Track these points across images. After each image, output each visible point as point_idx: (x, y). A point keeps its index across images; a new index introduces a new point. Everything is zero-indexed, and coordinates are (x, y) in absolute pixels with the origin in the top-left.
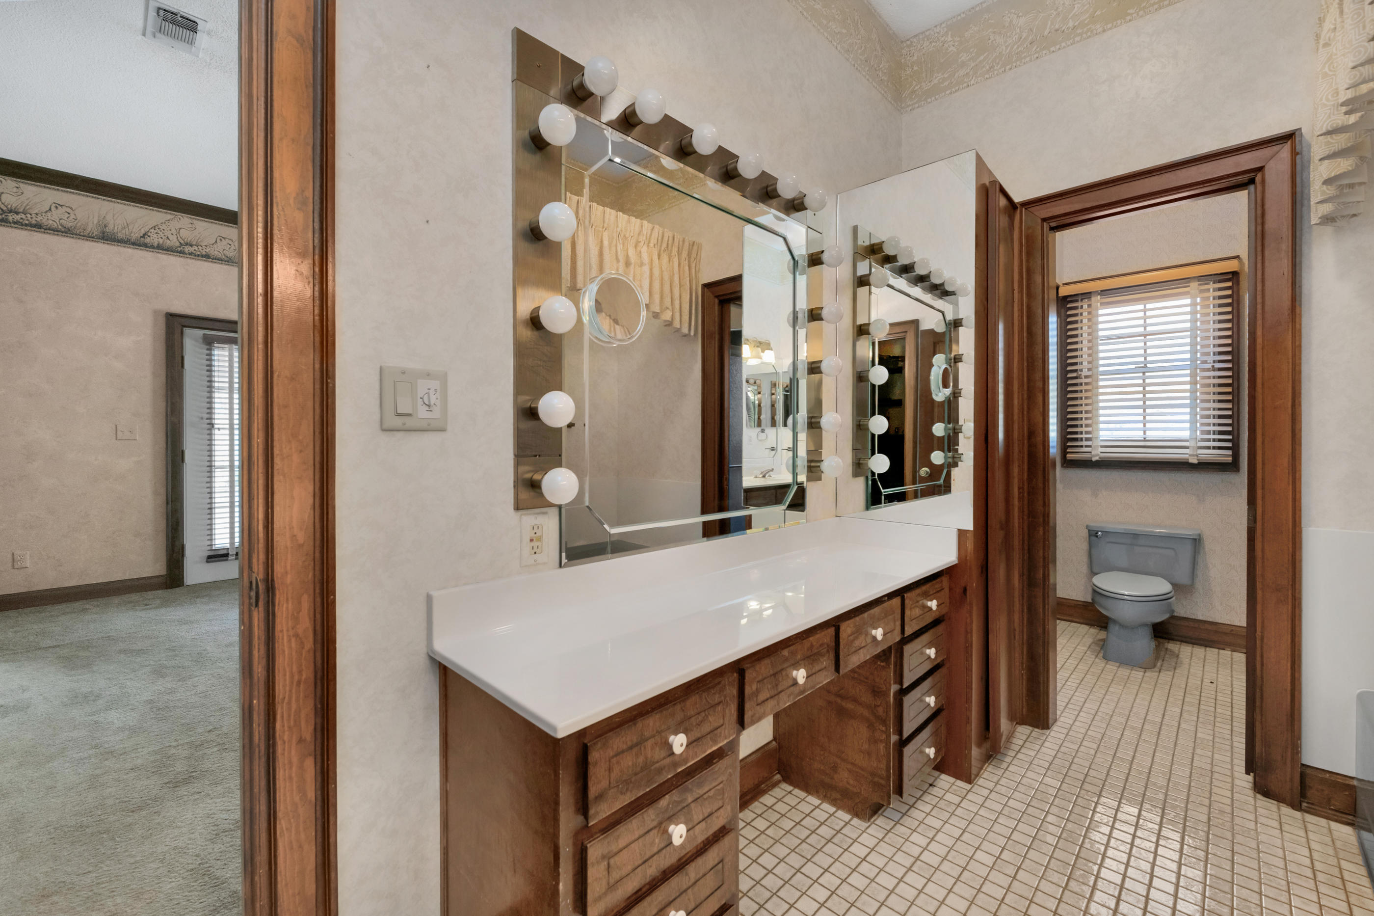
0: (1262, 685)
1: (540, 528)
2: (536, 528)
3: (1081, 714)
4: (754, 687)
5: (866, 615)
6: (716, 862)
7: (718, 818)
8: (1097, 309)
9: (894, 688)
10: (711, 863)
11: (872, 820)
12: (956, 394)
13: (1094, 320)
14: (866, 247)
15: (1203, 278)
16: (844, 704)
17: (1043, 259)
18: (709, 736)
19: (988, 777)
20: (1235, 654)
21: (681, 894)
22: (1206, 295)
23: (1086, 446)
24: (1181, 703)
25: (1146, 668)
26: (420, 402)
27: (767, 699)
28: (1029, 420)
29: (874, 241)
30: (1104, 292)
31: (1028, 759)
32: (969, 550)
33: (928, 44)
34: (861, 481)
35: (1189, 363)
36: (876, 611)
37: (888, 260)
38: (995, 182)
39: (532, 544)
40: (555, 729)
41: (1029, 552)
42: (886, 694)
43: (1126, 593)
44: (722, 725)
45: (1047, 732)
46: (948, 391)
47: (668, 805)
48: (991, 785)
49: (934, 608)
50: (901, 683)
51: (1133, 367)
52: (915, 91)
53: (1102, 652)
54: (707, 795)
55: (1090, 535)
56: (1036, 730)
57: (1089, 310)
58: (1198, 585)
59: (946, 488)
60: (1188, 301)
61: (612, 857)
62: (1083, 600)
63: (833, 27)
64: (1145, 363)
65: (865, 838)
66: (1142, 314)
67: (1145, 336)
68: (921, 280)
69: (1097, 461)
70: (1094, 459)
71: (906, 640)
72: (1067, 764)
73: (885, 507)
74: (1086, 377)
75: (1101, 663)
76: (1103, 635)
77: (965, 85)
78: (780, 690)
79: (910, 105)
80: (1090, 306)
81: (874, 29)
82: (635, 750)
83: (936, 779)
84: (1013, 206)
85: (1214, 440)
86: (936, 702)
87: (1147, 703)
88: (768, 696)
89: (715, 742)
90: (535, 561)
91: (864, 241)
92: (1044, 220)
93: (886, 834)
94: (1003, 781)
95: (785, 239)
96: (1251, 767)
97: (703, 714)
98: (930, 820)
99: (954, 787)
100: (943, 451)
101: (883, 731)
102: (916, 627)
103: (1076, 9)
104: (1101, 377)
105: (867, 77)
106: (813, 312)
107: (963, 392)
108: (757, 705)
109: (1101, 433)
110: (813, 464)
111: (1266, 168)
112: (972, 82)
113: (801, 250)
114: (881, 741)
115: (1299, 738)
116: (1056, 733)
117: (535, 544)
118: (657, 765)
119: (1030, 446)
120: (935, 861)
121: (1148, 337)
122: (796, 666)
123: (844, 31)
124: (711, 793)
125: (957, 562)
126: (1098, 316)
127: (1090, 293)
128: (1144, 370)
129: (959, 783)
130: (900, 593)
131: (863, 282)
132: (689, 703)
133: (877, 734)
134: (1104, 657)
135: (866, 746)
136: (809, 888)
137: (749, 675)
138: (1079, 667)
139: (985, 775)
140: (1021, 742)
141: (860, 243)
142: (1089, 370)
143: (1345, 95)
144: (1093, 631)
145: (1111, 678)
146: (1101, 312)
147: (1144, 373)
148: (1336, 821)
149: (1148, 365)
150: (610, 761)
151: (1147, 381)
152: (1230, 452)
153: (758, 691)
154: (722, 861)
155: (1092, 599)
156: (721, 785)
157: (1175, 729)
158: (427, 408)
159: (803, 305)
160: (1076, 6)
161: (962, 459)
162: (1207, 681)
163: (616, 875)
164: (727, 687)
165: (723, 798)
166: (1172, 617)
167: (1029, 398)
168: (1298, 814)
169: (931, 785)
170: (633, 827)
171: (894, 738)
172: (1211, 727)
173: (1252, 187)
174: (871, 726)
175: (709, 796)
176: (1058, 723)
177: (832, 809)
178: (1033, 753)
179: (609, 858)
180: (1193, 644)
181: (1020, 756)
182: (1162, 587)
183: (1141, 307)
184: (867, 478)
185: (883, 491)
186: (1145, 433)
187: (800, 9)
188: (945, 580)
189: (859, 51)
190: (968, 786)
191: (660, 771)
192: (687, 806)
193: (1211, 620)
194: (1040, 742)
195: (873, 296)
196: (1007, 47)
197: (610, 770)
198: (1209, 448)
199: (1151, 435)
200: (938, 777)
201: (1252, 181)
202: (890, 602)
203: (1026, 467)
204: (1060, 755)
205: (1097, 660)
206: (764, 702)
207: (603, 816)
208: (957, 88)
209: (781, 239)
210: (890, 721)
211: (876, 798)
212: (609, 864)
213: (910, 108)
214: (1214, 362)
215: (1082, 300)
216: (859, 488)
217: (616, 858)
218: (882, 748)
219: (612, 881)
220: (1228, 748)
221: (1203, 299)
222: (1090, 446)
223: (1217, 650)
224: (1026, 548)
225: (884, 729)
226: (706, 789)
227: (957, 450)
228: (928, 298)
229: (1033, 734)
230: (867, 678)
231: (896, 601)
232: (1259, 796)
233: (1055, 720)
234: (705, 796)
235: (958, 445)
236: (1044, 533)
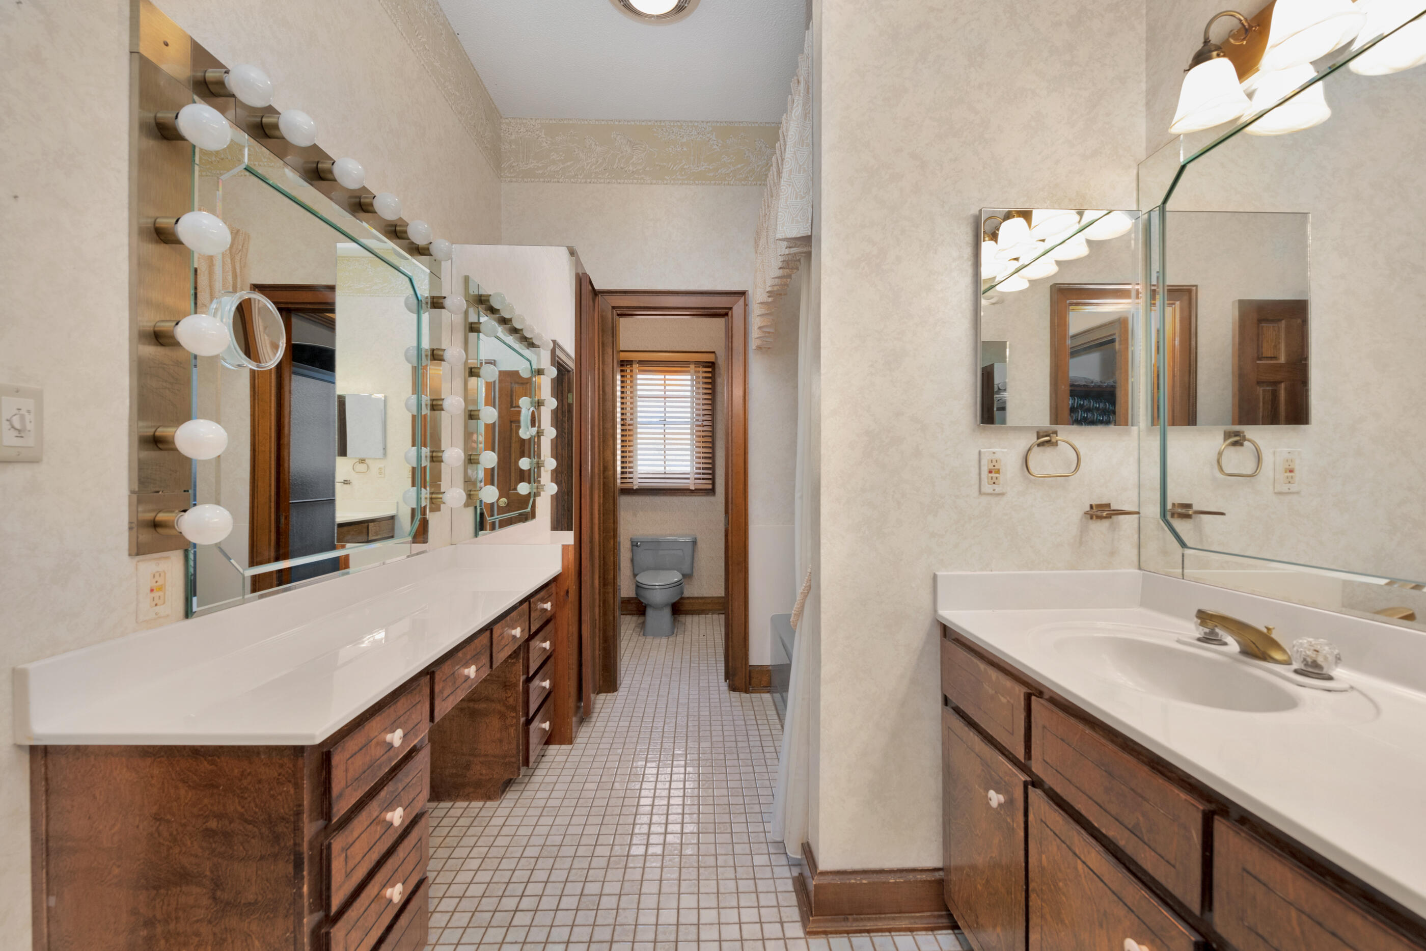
0: (732, 623)
1: (162, 574)
2: (157, 575)
3: (635, 675)
4: (441, 686)
5: (508, 618)
6: (417, 841)
7: (418, 801)
8: (637, 374)
9: (522, 678)
10: (414, 843)
11: (502, 797)
12: (539, 434)
13: (634, 382)
14: (475, 296)
15: (698, 363)
16: (476, 706)
17: (613, 337)
18: (412, 732)
19: (583, 735)
20: (714, 616)
21: (394, 873)
22: (698, 375)
23: (629, 478)
24: (689, 652)
25: (668, 636)
26: (6, 425)
27: (449, 695)
28: (604, 459)
29: (482, 292)
30: (641, 362)
31: (607, 715)
32: (570, 560)
33: (525, 131)
34: (471, 510)
35: (689, 420)
36: (514, 614)
37: (492, 310)
38: (585, 274)
39: (153, 595)
40: (313, 737)
41: (604, 560)
42: (516, 685)
43: (657, 584)
44: (421, 721)
45: (616, 693)
46: (534, 431)
47: (387, 794)
48: (585, 740)
49: (549, 608)
50: (528, 673)
51: (658, 420)
52: (513, 167)
53: (642, 631)
54: (411, 783)
55: (632, 546)
56: (609, 694)
57: (631, 374)
58: (695, 574)
59: (533, 515)
60: (689, 377)
61: (349, 848)
62: (628, 596)
63: (450, 87)
64: (665, 417)
65: (500, 812)
66: (662, 382)
67: (665, 398)
68: (515, 331)
69: (637, 489)
70: (635, 488)
71: (531, 637)
72: (632, 709)
73: (490, 533)
74: (629, 425)
75: (642, 639)
76: (641, 619)
77: (556, 180)
78: (457, 686)
79: (508, 177)
80: (631, 371)
81: (481, 100)
82: (363, 751)
83: (546, 750)
84: (596, 293)
85: (703, 474)
86: (550, 684)
87: (672, 657)
88: (450, 692)
89: (416, 736)
90: (156, 614)
91: (473, 291)
92: (613, 308)
93: (517, 802)
94: (593, 735)
95: (411, 280)
96: (727, 677)
97: (408, 713)
98: (547, 779)
99: (560, 751)
100: (529, 483)
101: (513, 717)
102: (538, 626)
103: (634, 159)
104: (639, 426)
105: (475, 141)
106: (435, 352)
107: (545, 432)
108: (443, 700)
109: (639, 468)
110: (434, 496)
111: (734, 308)
112: (561, 180)
113: (424, 291)
114: (512, 726)
115: (748, 650)
116: (622, 691)
117: (156, 594)
118: (378, 762)
119: (604, 478)
120: (557, 803)
121: (667, 399)
122: (467, 665)
123: (458, 94)
124: (414, 781)
125: (561, 571)
126: (637, 379)
127: (632, 361)
128: (664, 422)
129: (563, 747)
130: (527, 599)
131: (474, 328)
132: (399, 704)
133: (508, 722)
134: (644, 635)
135: (498, 735)
136: (462, 865)
137: (437, 677)
138: (629, 645)
139: (581, 735)
140: (601, 706)
141: (471, 292)
142: (631, 419)
143: (769, 289)
144: (635, 618)
145: (649, 647)
146: (639, 376)
147: (664, 425)
148: (763, 693)
149: (667, 420)
150: (346, 763)
151: (666, 431)
152: (710, 482)
153: (443, 688)
154: (420, 839)
155: (637, 594)
156: (421, 773)
157: (688, 668)
158: (16, 433)
159: (426, 345)
160: (635, 157)
161: (545, 489)
162: (701, 635)
163: (351, 864)
164: (424, 688)
165: (421, 784)
166: (682, 598)
167: (604, 441)
168: (748, 695)
169: (543, 756)
170: (362, 820)
171: (522, 720)
172: (706, 662)
173: (726, 317)
174: (503, 716)
175: (413, 784)
176: (622, 685)
177: (465, 804)
178: (609, 710)
179: (347, 850)
180: (692, 614)
181: (601, 714)
182: (675, 577)
183: (662, 377)
184: (476, 508)
185: (488, 519)
186: (665, 468)
187: (423, 62)
188: (553, 585)
189: (469, 116)
190: (570, 747)
191: (380, 767)
192: (399, 794)
193: (701, 596)
194: (613, 701)
195: (481, 342)
196: (588, 164)
197: (347, 771)
198: (699, 479)
199: (668, 469)
200: (547, 749)
201: (727, 314)
202: (522, 606)
203: (602, 495)
204: (626, 706)
205: (640, 638)
206: (447, 698)
207: (343, 812)
208: (549, 179)
209: (407, 279)
210: (519, 706)
211: (507, 776)
212: (346, 855)
213: (509, 179)
214: (703, 421)
215: (626, 365)
216: (468, 518)
217: (352, 849)
218: (512, 730)
219: (349, 870)
220: (715, 671)
221: (696, 377)
222: (632, 478)
223: (704, 616)
224: (602, 556)
225: (514, 715)
226: (412, 777)
227: (539, 482)
228: (517, 346)
229: (608, 698)
230: (498, 677)
231: (526, 605)
232: (731, 692)
233: (620, 685)
234: (410, 784)
235: (540, 478)
236: (614, 544)
